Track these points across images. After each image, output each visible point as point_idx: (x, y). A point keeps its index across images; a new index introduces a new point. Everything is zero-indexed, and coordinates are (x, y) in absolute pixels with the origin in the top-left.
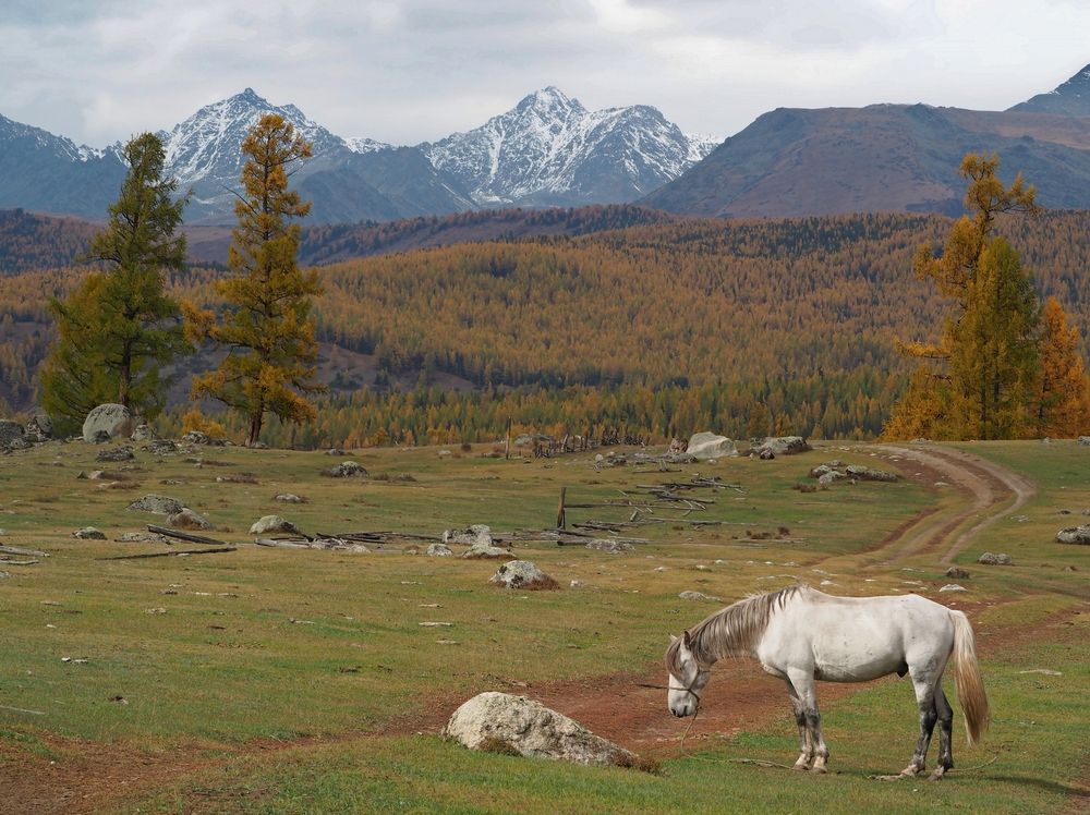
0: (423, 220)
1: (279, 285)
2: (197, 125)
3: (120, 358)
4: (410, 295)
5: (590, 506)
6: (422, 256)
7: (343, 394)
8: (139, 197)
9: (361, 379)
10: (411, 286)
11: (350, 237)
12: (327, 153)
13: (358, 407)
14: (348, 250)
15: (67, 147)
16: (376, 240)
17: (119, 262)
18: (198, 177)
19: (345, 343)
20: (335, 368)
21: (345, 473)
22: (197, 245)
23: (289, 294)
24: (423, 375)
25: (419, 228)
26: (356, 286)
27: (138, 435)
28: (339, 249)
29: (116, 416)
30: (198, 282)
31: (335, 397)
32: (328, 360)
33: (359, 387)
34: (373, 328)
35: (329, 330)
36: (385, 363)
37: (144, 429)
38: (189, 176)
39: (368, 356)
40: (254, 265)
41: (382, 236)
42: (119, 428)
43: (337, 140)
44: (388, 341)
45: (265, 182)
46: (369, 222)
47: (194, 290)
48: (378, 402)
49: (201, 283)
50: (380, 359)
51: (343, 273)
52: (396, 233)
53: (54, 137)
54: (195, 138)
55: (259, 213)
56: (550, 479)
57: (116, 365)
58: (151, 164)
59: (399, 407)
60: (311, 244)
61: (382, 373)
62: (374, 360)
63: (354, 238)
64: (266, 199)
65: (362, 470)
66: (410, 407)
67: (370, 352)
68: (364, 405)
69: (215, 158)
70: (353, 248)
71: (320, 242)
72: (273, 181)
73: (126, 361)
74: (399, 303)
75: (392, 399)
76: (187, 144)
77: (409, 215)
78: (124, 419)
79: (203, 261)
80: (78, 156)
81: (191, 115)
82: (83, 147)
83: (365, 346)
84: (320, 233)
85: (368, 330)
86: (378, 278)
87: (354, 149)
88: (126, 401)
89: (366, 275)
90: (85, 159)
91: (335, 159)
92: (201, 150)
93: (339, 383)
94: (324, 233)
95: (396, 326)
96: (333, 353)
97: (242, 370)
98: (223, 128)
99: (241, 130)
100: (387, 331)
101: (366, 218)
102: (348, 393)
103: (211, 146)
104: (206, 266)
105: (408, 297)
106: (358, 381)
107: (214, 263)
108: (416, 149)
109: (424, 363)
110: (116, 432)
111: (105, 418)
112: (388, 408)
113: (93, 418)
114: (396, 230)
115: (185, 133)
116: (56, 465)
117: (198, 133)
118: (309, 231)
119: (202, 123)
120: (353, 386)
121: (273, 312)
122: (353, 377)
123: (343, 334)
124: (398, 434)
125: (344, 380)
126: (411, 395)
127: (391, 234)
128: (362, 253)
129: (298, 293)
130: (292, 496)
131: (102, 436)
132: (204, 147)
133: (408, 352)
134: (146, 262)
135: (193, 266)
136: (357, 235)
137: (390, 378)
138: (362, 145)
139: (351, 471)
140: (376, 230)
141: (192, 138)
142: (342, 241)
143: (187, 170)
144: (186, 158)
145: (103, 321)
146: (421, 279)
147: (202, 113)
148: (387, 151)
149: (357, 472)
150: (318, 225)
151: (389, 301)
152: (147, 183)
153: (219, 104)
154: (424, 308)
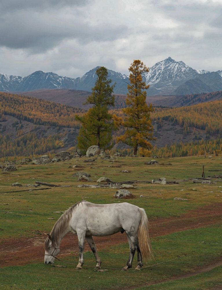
0: (219, 92)
1: (140, 109)
2: (156, 68)
3: (97, 132)
4: (215, 113)
5: (218, 171)
6: (218, 102)
7: (196, 141)
8: (101, 85)
9: (202, 137)
10: (215, 110)
11: (199, 97)
12: (192, 74)
13: (201, 145)
14: (198, 101)
15: (120, 75)
16: (206, 98)
17: (95, 104)
18: (156, 82)
19: (197, 127)
20: (195, 134)
21: (152, 163)
22: (156, 101)
23: (144, 112)
24: (219, 135)
25: (218, 94)
26: (200, 111)
27: (101, 154)
28: (196, 101)
29: (96, 149)
30: (156, 111)
31: (194, 142)
32: (193, 132)
33: (201, 139)
34: (205, 122)
35: (193, 124)
36: (208, 132)
37: (103, 152)
38: (154, 82)
39: (203, 130)
40: (133, 103)
41: (208, 97)
42: (96, 153)
43: (195, 70)
44: (209, 126)
45: (136, 79)
46: (204, 93)
47: (155, 113)
48: (206, 143)
49: (157, 111)
50: (207, 131)
51: (196, 108)
52: (212, 96)
53: (116, 73)
54: (155, 71)
55: (134, 88)
56: (212, 163)
57: (96, 134)
58: (104, 76)
59: (212, 144)
60: (188, 100)
61: (208, 135)
62: (205, 131)
63: (200, 98)
64: (136, 84)
65: (157, 162)
66: (215, 144)
67: (204, 129)
68: (202, 144)
69: (161, 77)
70: (200, 100)
71: (191, 99)
72: (138, 79)
73: (98, 133)
74: (212, 115)
75: (210, 142)
76: (153, 73)
77: (215, 91)
78: (98, 150)
79: (158, 105)
80: (123, 78)
81: (154, 65)
82: (124, 75)
83: (203, 128)
84: (190, 97)
85: (204, 123)
86: (206, 108)
87: (199, 73)
88: (99, 145)
89: (203, 108)
90: (125, 78)
91: (194, 76)
92: (157, 75)
93: (196, 138)
94: (192, 97)
95: (211, 122)
96: (194, 130)
97: (131, 134)
98: (163, 68)
99: (168, 69)
100: (209, 123)
101: (203, 92)
102: (198, 141)
103: (159, 74)
104: (158, 107)
105: (214, 113)
106: (201, 138)
107: (161, 106)
108: (216, 72)
109: (219, 132)
110: (96, 154)
111: (93, 150)
112: (209, 145)
113: (89, 150)
114: (211, 95)
115: (152, 70)
116: (69, 164)
117: (156, 70)
118: (187, 96)
119: (157, 67)
120: (200, 139)
121: (140, 117)
122: (200, 136)
123: (197, 125)
124: (211, 152)
125: (197, 138)
126: (215, 141)
127: (210, 96)
128: (202, 102)
129: (146, 112)
130: (126, 171)
131: (91, 155)
132: (158, 74)
133: (215, 129)
134: (103, 104)
135: (154, 107)
136: (201, 97)
137: (210, 136)
138: (202, 72)
139: (154, 163)
140: (206, 95)
141: (154, 72)
142: (197, 99)
143: (153, 80)
144: (153, 77)
145: (91, 122)
146: (218, 109)
147: (157, 64)
148: (209, 73)
149: (155, 163)
150: (190, 94)
151: (209, 115)
152: (103, 81)
153: (161, 62)
154: (219, 117)
